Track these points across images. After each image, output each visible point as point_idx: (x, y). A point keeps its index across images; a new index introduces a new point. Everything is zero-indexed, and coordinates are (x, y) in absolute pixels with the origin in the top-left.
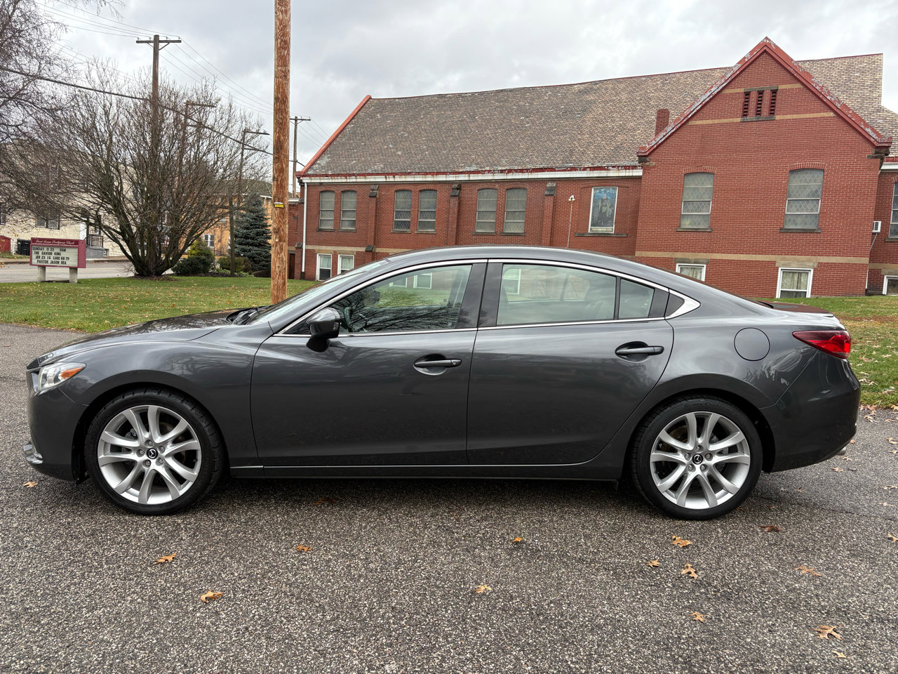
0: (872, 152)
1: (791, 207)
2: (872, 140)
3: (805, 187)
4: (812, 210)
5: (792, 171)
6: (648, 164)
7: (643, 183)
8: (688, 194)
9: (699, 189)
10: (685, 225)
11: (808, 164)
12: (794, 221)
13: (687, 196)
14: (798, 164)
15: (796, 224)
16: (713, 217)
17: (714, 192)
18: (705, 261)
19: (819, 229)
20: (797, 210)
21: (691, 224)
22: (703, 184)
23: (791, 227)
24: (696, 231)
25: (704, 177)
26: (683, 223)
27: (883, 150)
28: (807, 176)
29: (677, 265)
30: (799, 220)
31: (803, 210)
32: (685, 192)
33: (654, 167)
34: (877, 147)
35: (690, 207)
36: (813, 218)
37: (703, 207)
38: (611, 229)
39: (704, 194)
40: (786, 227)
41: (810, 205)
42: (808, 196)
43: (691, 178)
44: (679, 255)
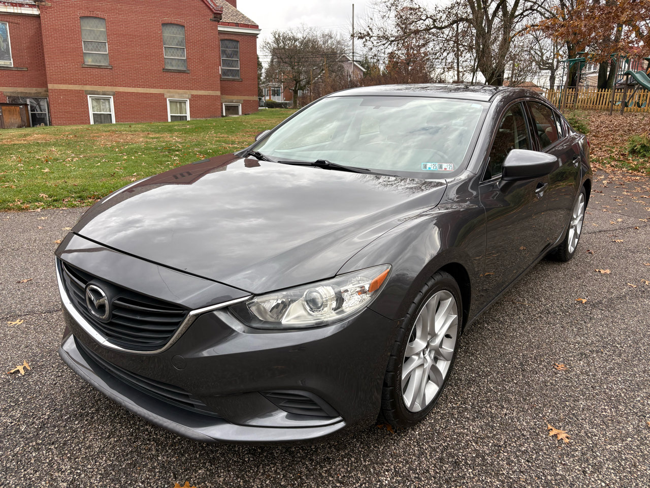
0: (212, 16)
1: (167, 52)
2: (212, 8)
3: (174, 38)
4: (181, 56)
5: (164, 24)
6: (43, 3)
7: (42, 21)
8: (86, 35)
9: (93, 31)
10: (88, 62)
11: (173, 20)
12: (171, 63)
13: (86, 37)
14: (167, 19)
15: (173, 66)
16: (111, 56)
17: (108, 35)
18: (111, 93)
19: (189, 70)
20: (172, 55)
21: (93, 61)
22: (97, 27)
23: (170, 68)
24: (99, 67)
25: (96, 21)
26: (86, 60)
27: (219, 16)
28: (174, 29)
29: (88, 96)
30: (174, 63)
31: (175, 56)
32: (83, 33)
33: (50, 7)
34: (215, 13)
35: (90, 47)
36: (183, 62)
37: (101, 48)
38: (10, 63)
39: (99, 36)
40: (166, 68)
41: (180, 52)
42: (177, 45)
43: (86, 21)
44: (88, 88)
